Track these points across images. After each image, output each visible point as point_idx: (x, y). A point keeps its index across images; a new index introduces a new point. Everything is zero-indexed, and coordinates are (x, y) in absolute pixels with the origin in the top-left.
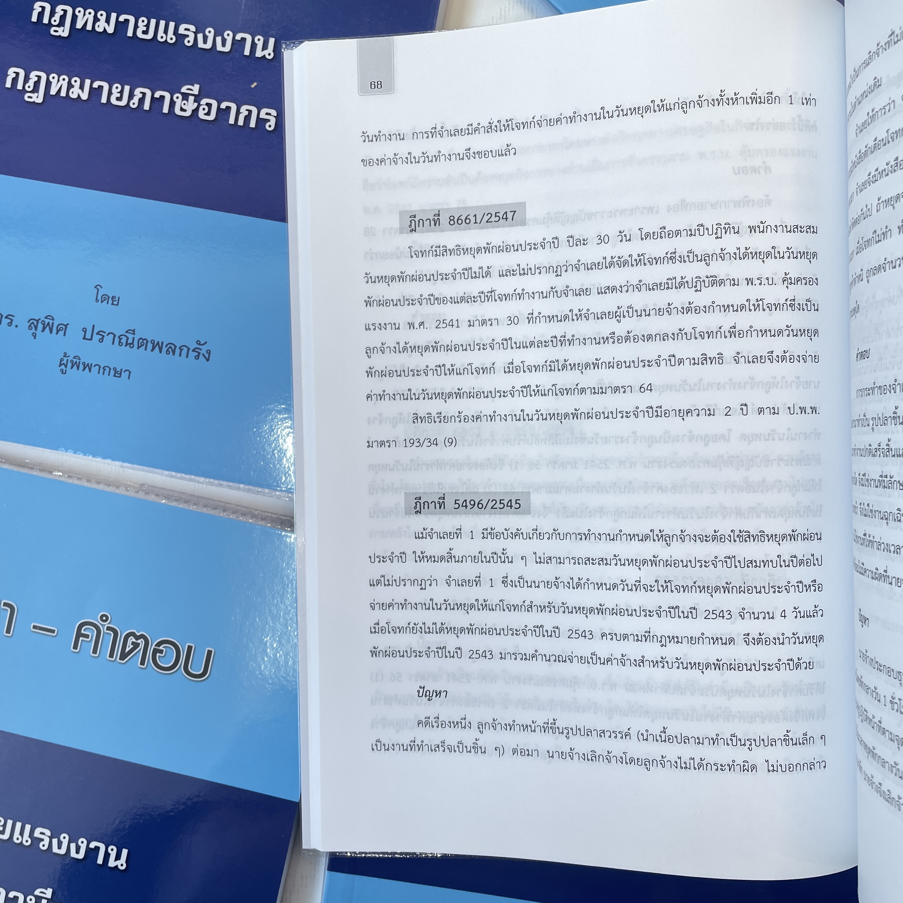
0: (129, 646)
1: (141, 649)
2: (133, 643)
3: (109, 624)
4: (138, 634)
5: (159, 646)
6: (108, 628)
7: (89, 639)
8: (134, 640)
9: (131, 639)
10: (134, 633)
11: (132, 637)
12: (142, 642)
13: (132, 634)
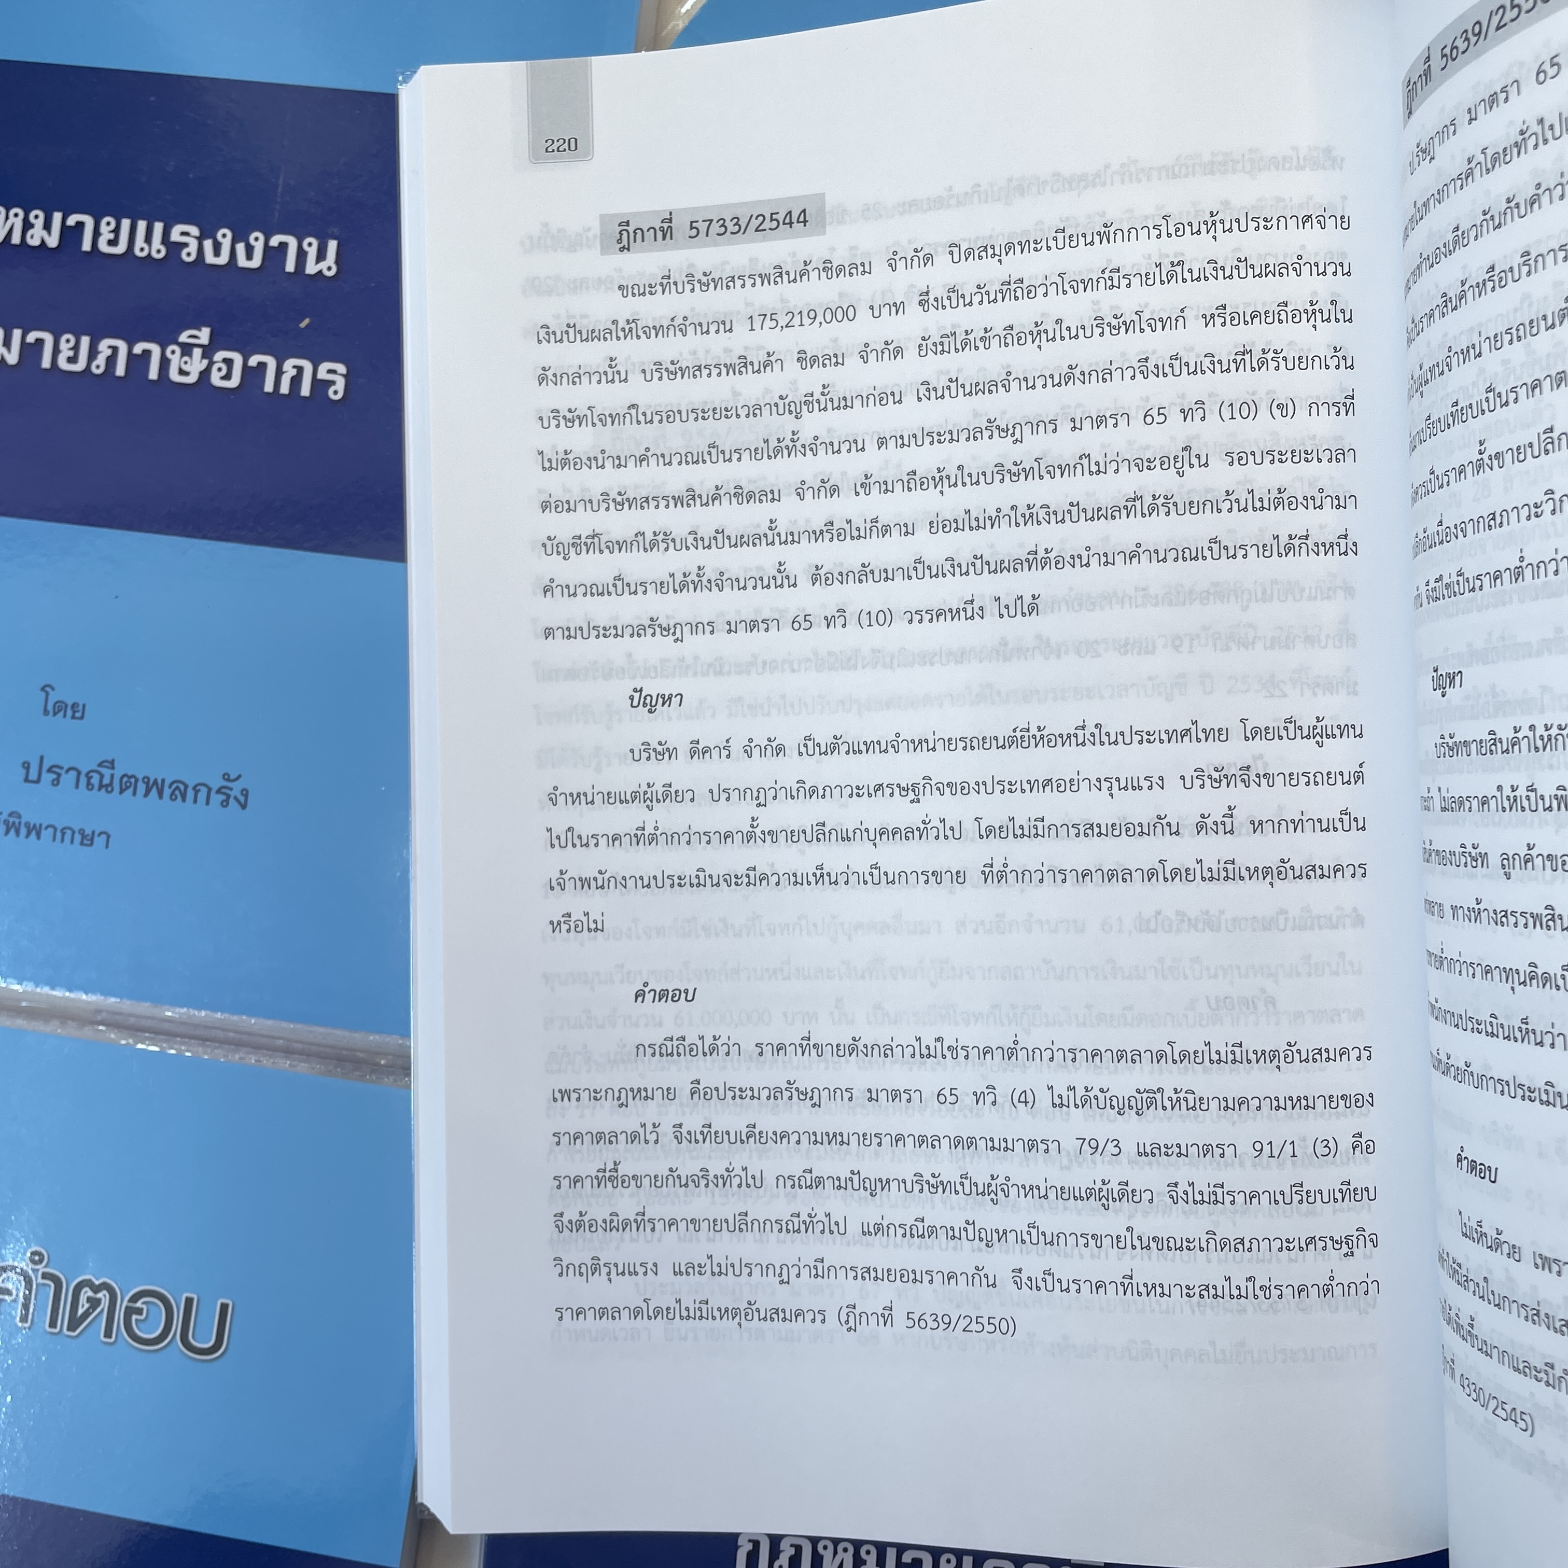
0: (83, 1306)
1: (102, 1310)
2: (89, 1300)
3: (46, 1266)
4: (97, 1283)
5: (136, 1302)
6: (45, 1276)
7: (14, 1296)
8: (90, 1294)
9: (86, 1292)
10: (90, 1280)
11: (87, 1289)
12: (105, 1296)
13: (87, 1283)
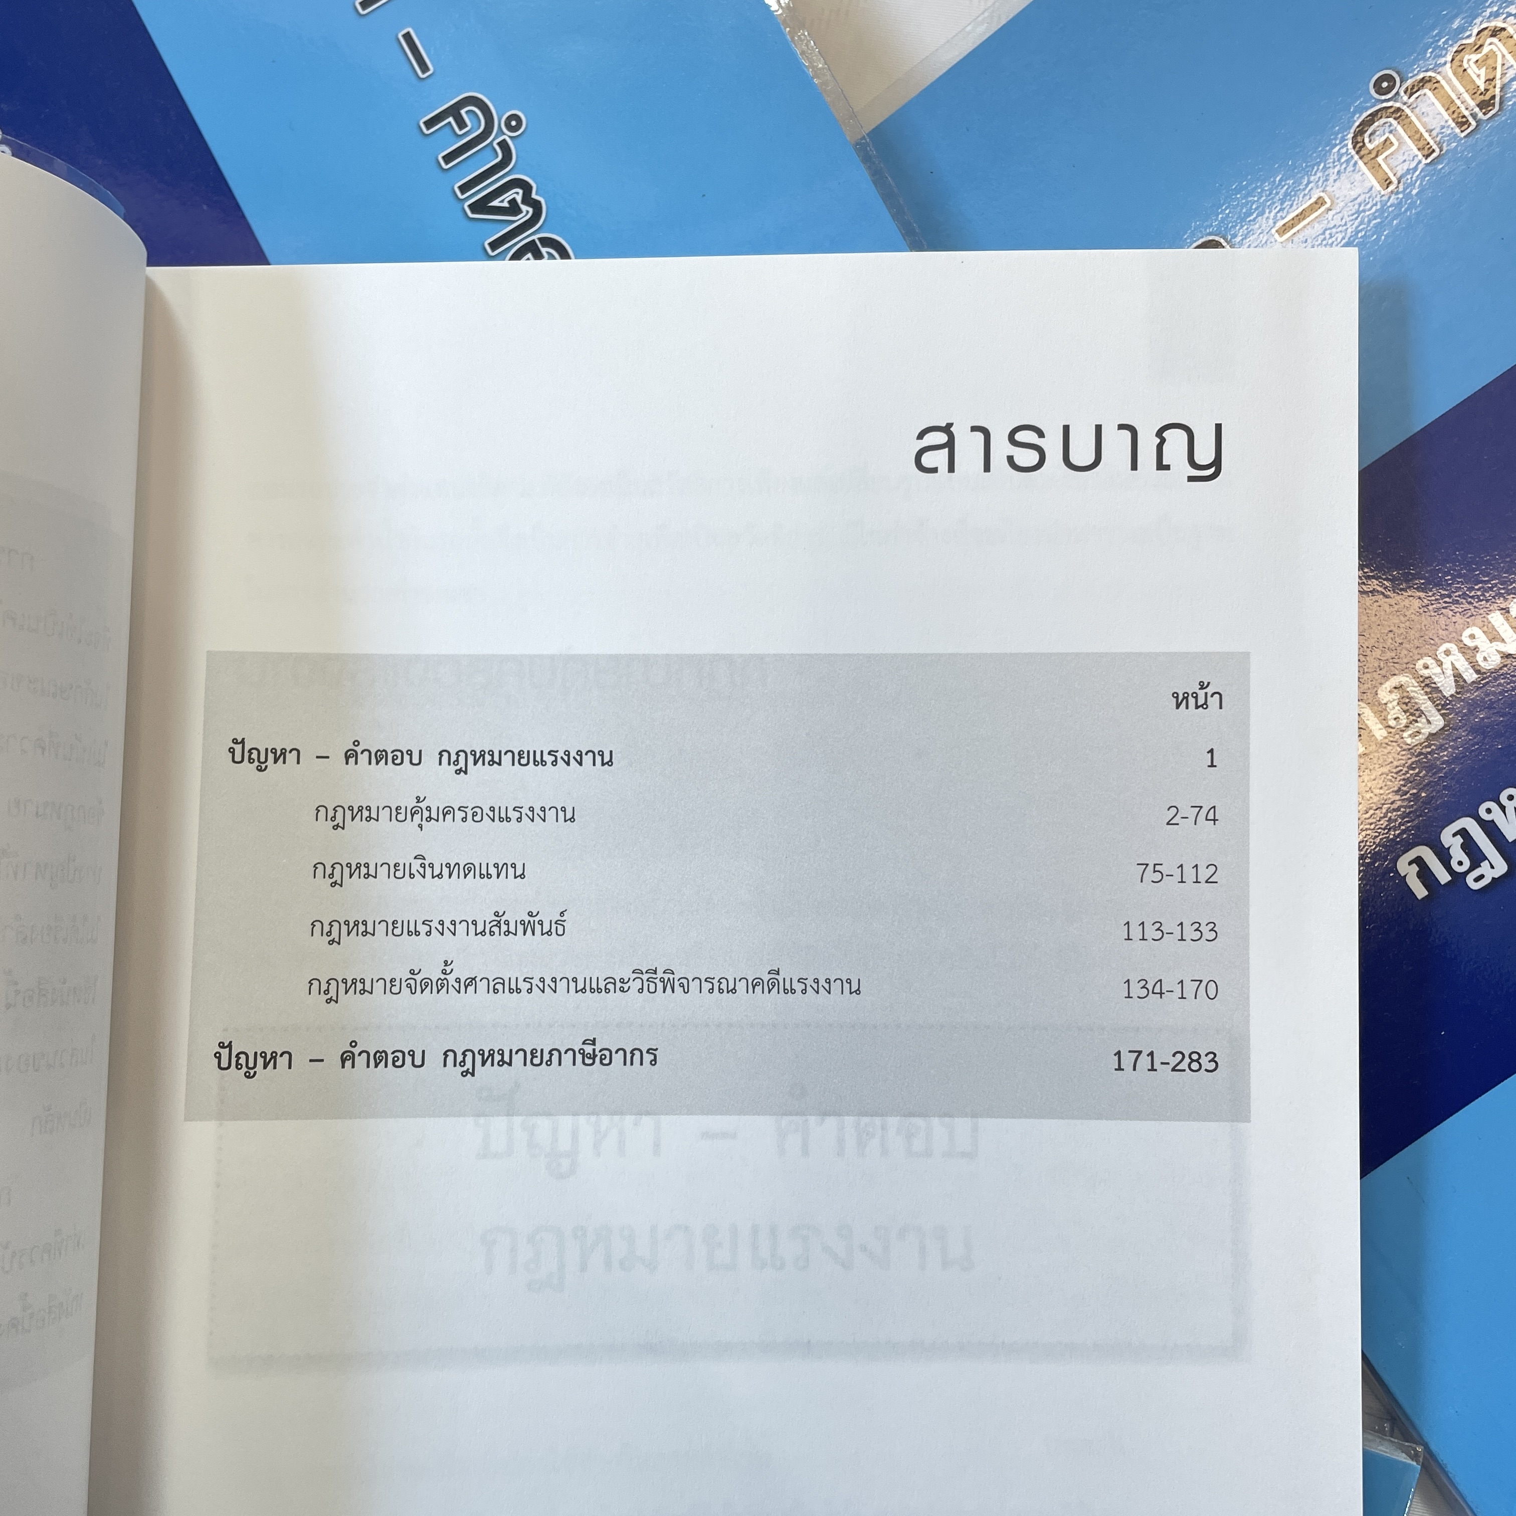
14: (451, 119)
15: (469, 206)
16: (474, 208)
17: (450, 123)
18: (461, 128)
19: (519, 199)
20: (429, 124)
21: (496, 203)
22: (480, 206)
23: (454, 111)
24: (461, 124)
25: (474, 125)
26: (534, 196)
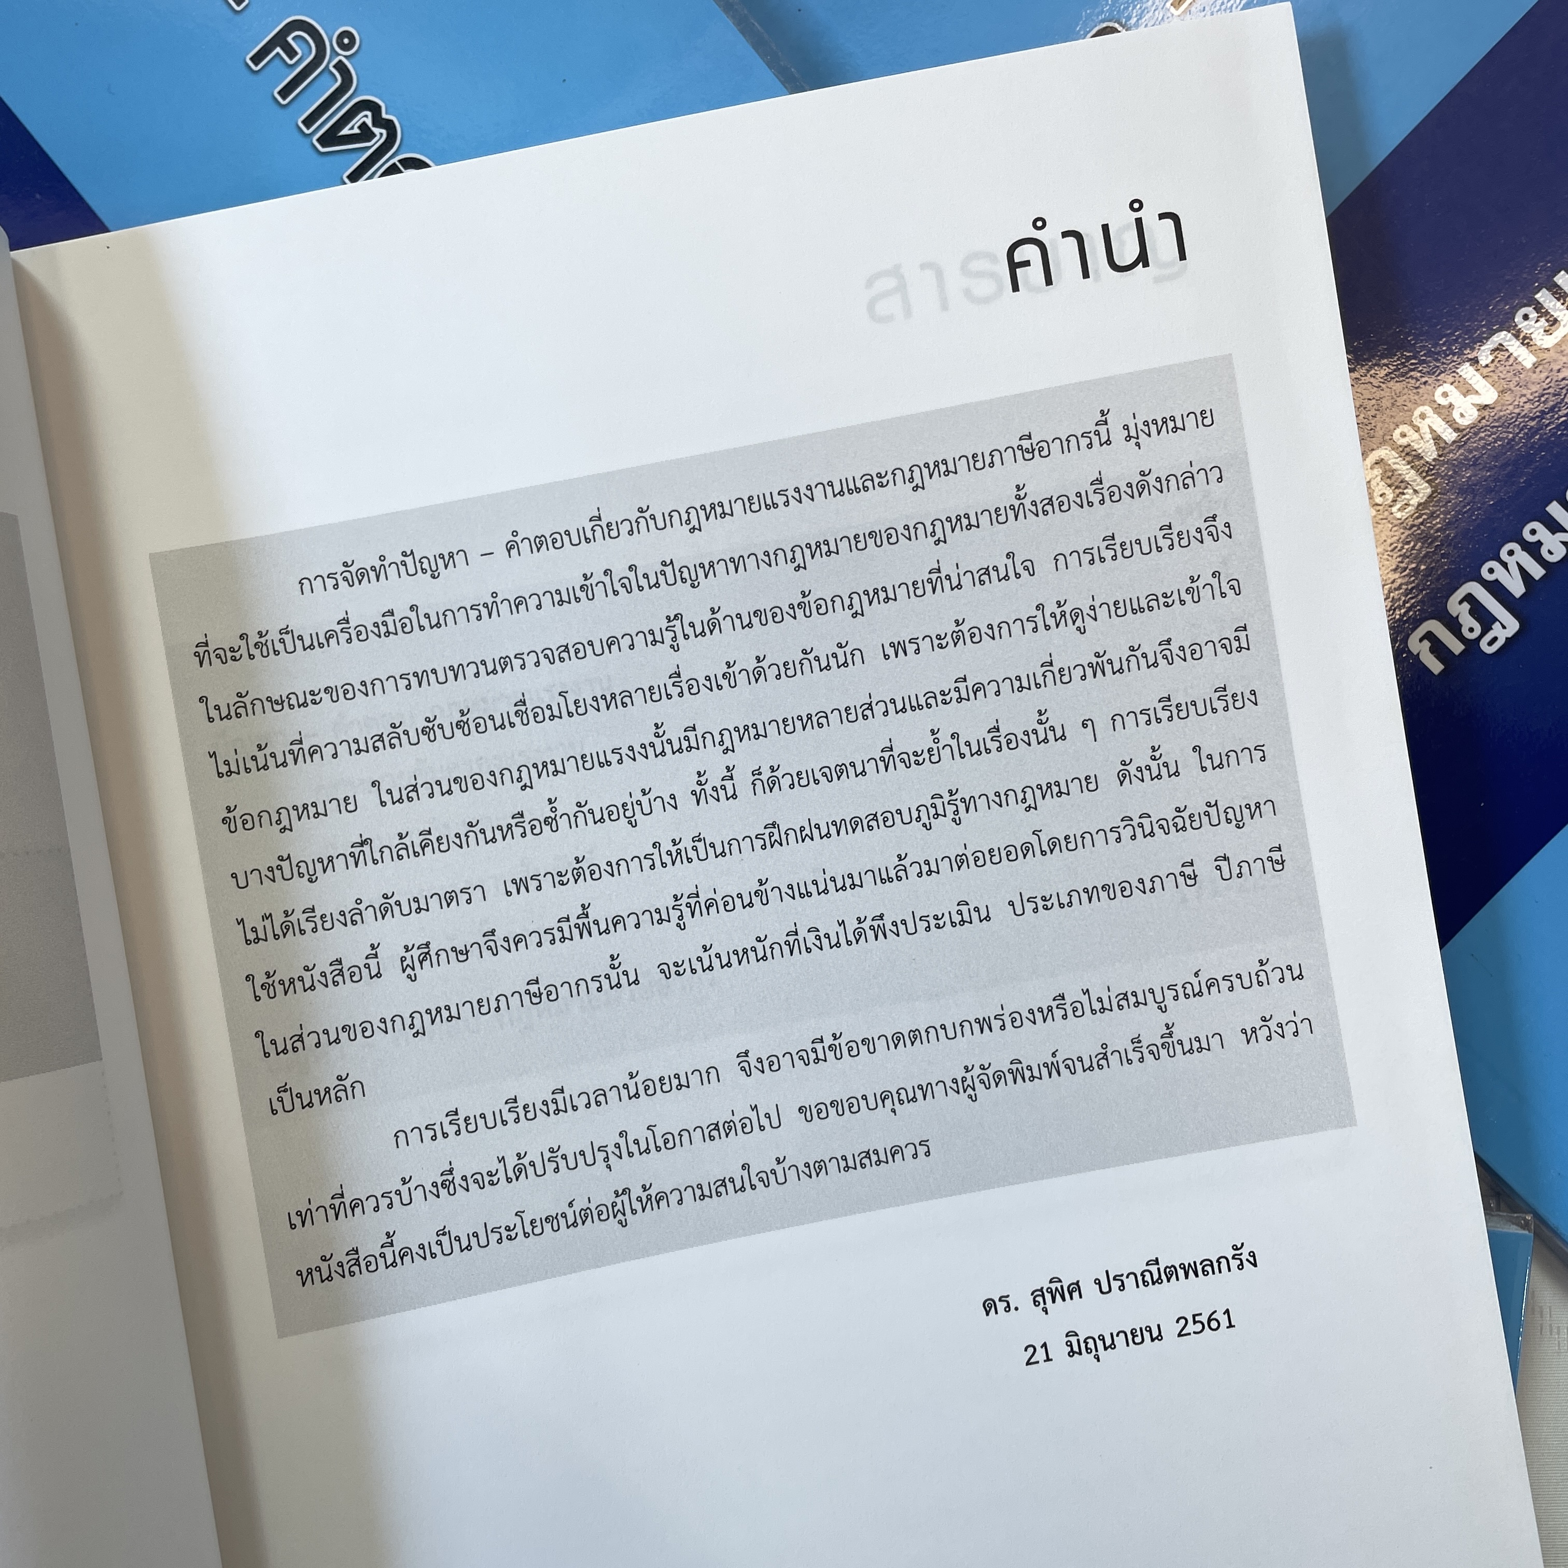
14: (278, 50)
15: (318, 140)
16: (323, 141)
17: (278, 54)
18: (291, 58)
19: (369, 122)
20: (256, 59)
21: (345, 131)
22: (329, 138)
23: (280, 39)
24: (291, 53)
25: (305, 52)
26: (384, 116)
